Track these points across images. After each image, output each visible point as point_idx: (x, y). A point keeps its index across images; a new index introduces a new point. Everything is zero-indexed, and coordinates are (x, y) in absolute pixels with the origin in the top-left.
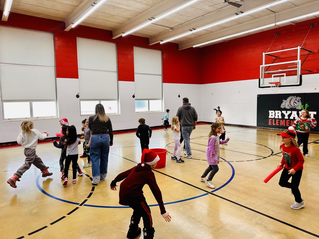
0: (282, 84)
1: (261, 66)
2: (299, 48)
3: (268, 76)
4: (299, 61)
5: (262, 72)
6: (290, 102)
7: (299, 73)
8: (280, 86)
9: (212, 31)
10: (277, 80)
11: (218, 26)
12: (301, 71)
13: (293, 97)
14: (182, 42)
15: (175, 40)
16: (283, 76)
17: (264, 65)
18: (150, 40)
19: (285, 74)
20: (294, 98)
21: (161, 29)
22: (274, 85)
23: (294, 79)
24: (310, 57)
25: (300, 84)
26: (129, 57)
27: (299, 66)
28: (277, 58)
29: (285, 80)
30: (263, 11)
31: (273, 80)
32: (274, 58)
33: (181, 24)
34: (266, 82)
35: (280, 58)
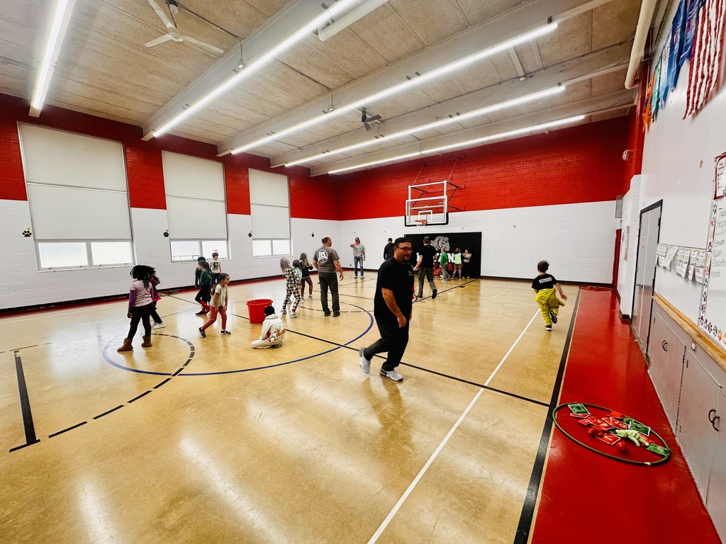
0: (429, 222)
1: (407, 201)
2: (445, 182)
3: (415, 213)
4: (445, 197)
5: (408, 208)
6: (438, 243)
7: (445, 210)
8: (427, 225)
9: (351, 155)
10: (423, 217)
11: (357, 150)
12: (448, 208)
13: (440, 237)
14: (313, 166)
15: (305, 164)
16: (430, 213)
17: (410, 200)
18: (272, 162)
19: (431, 211)
20: (442, 238)
21: (286, 148)
22: (421, 223)
23: (441, 217)
24: (457, 193)
25: (447, 223)
26: (242, 182)
27: (446, 202)
28: (425, 193)
29: (432, 218)
30: (407, 137)
31: (419, 217)
32: (421, 192)
33: (312, 144)
34: (412, 219)
35: (427, 193)
